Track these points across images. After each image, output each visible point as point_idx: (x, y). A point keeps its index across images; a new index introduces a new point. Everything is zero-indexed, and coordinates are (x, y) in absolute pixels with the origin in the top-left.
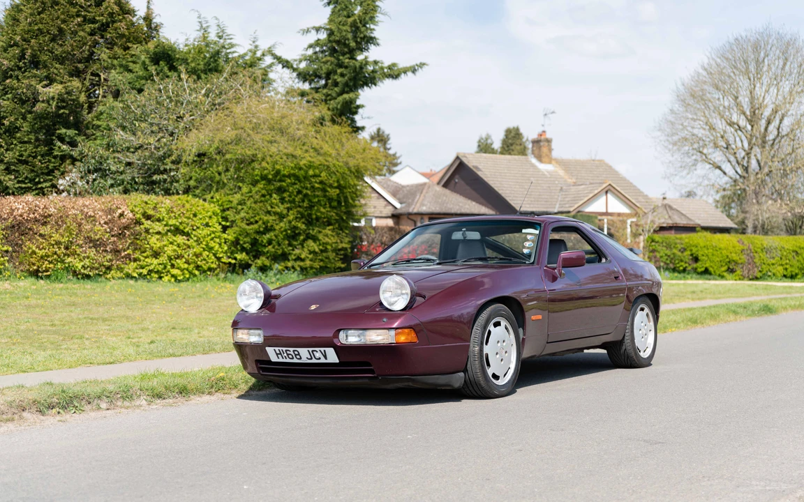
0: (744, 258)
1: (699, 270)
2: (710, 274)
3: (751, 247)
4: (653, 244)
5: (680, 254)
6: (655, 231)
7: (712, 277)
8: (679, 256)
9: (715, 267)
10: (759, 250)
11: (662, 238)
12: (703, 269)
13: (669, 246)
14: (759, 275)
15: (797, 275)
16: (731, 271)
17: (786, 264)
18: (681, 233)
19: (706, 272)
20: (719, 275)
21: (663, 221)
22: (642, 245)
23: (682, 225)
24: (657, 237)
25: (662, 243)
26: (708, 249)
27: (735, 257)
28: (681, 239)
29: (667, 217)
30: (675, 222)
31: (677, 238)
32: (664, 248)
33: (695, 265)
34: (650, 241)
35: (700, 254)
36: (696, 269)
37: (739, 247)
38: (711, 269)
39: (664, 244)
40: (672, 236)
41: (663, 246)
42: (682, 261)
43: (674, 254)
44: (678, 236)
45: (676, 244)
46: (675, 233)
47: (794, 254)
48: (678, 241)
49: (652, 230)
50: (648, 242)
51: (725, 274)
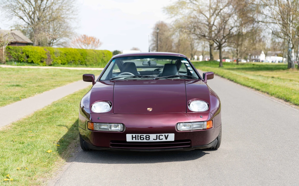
0: (46, 56)
1: (29, 61)
2: (34, 63)
3: (50, 52)
4: (9, 50)
5: (21, 54)
6: (9, 45)
7: (34, 64)
8: (21, 55)
9: (36, 60)
10: (52, 53)
11: (13, 48)
12: (31, 61)
13: (16, 51)
14: (52, 63)
15: (66, 63)
16: (42, 62)
17: (62, 59)
18: (21, 46)
19: (32, 62)
20: (37, 63)
21: (12, 40)
22: (4, 50)
23: (20, 42)
24: (11, 47)
25: (13, 50)
26: (32, 52)
27: (43, 56)
28: (21, 48)
29: (13, 38)
30: (17, 40)
31: (20, 48)
32: (14, 52)
33: (27, 59)
34: (8, 49)
35: (30, 54)
36: (28, 61)
37: (45, 52)
38: (34, 61)
39: (14, 50)
40: (17, 47)
41: (14, 51)
42: (22, 57)
43: (18, 54)
44: (20, 47)
45: (19, 50)
46: (18, 45)
47: (65, 55)
48: (20, 49)
49: (7, 44)
50: (7, 49)
51: (39, 63)
